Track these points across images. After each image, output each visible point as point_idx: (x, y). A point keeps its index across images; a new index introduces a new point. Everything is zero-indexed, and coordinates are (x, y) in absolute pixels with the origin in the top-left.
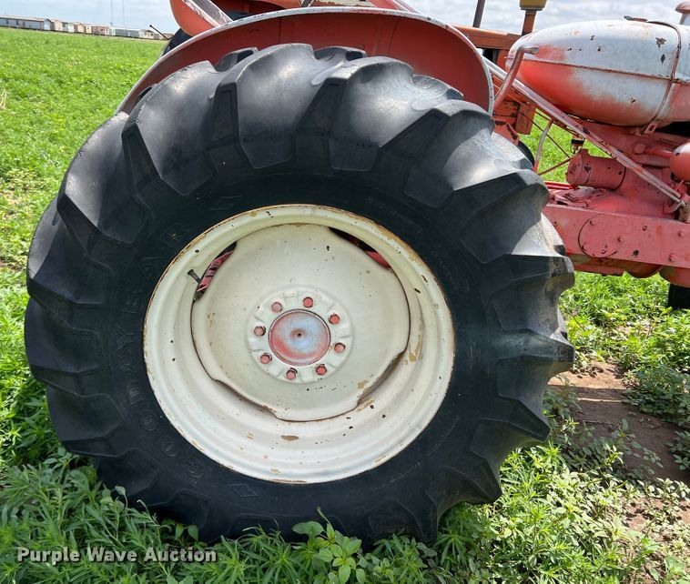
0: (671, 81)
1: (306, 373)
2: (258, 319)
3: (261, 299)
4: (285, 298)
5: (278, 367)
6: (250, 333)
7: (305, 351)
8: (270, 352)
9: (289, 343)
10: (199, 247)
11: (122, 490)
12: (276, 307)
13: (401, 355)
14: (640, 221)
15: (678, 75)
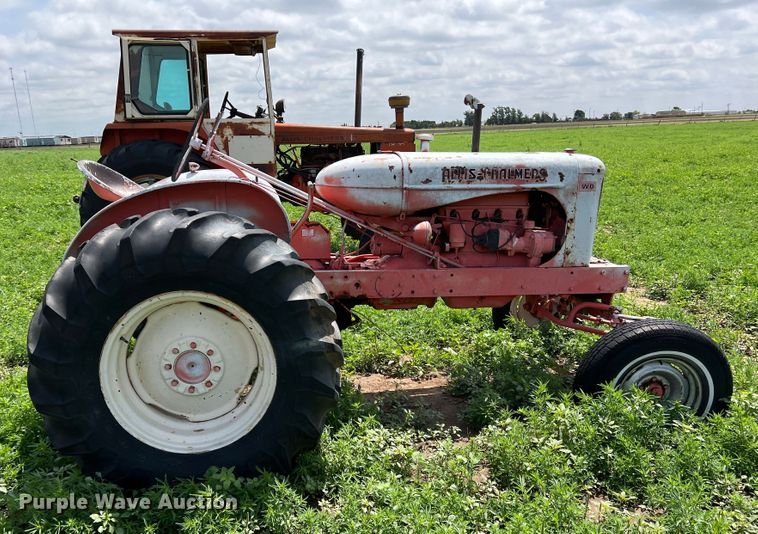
0: (403, 189)
1: (201, 388)
2: (166, 360)
3: (166, 348)
4: (180, 345)
5: (183, 387)
6: (163, 369)
7: (197, 375)
8: (177, 379)
9: (187, 371)
10: (123, 322)
11: (99, 474)
12: (175, 351)
13: (257, 369)
14: (410, 272)
15: (405, 186)
